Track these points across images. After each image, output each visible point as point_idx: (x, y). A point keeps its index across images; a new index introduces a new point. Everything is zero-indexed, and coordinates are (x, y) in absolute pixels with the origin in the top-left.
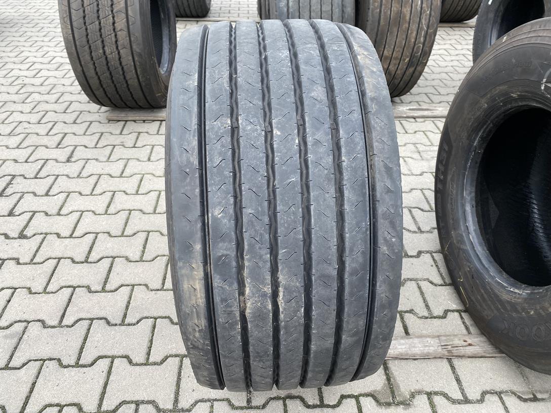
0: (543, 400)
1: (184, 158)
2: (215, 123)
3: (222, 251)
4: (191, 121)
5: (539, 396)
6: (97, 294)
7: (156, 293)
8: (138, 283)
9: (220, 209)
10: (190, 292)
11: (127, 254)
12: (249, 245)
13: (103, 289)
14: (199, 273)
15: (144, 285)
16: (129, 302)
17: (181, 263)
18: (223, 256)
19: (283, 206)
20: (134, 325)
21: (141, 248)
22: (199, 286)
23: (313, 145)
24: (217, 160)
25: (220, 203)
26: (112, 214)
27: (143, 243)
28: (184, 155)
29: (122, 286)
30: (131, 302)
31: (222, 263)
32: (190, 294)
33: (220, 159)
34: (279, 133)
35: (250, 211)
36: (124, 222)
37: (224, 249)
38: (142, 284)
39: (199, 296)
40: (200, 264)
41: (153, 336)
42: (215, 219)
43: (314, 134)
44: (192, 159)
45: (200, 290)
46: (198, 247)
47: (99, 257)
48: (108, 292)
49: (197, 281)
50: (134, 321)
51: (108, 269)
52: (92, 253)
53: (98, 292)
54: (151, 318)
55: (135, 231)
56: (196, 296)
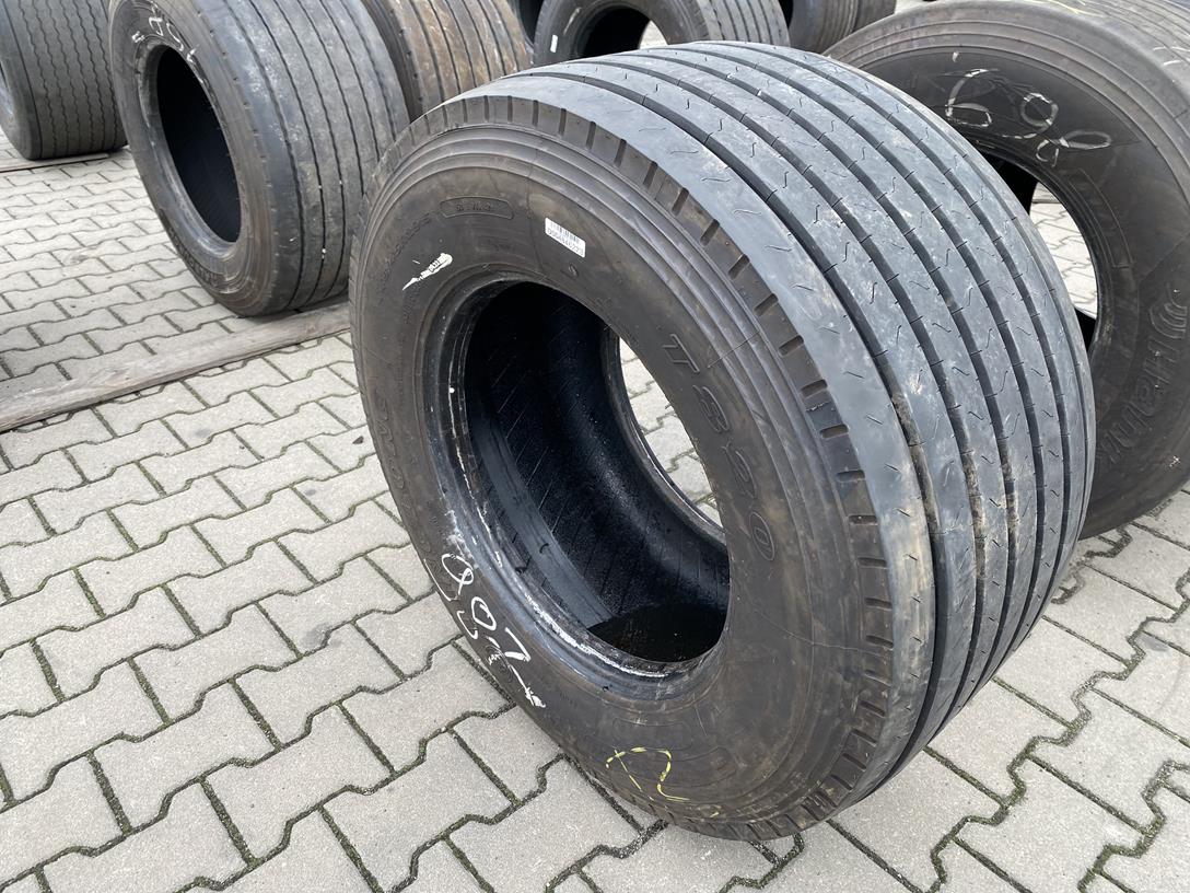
0: (1075, 588)
1: (814, 305)
2: (819, 223)
3: (942, 458)
4: (778, 233)
5: (1069, 586)
6: (242, 880)
7: (390, 790)
8: (325, 796)
9: (915, 378)
10: (909, 570)
11: (231, 754)
12: (971, 429)
13: (247, 860)
14: (919, 523)
15: (342, 791)
16: (346, 846)
17: (887, 516)
18: (946, 467)
19: (981, 337)
20: (411, 881)
21: (250, 720)
22: (921, 549)
23: (957, 222)
24: (867, 287)
25: (910, 365)
26: (84, 692)
27: (243, 709)
28: (810, 298)
29: (290, 825)
30: (352, 842)
31: (947, 483)
32: (909, 576)
33: (870, 284)
34: (909, 215)
35: (952, 364)
36: (139, 692)
37: (944, 452)
38: (336, 790)
39: (923, 571)
40: (917, 501)
41: (475, 874)
42: (916, 400)
43: (947, 204)
44: (827, 302)
45: (924, 557)
46: (907, 469)
47: (156, 802)
48: (270, 858)
49: (918, 540)
50: (404, 873)
51: (211, 811)
52: (122, 803)
53: (242, 875)
54: (433, 843)
55: (194, 696)
56: (918, 573)
